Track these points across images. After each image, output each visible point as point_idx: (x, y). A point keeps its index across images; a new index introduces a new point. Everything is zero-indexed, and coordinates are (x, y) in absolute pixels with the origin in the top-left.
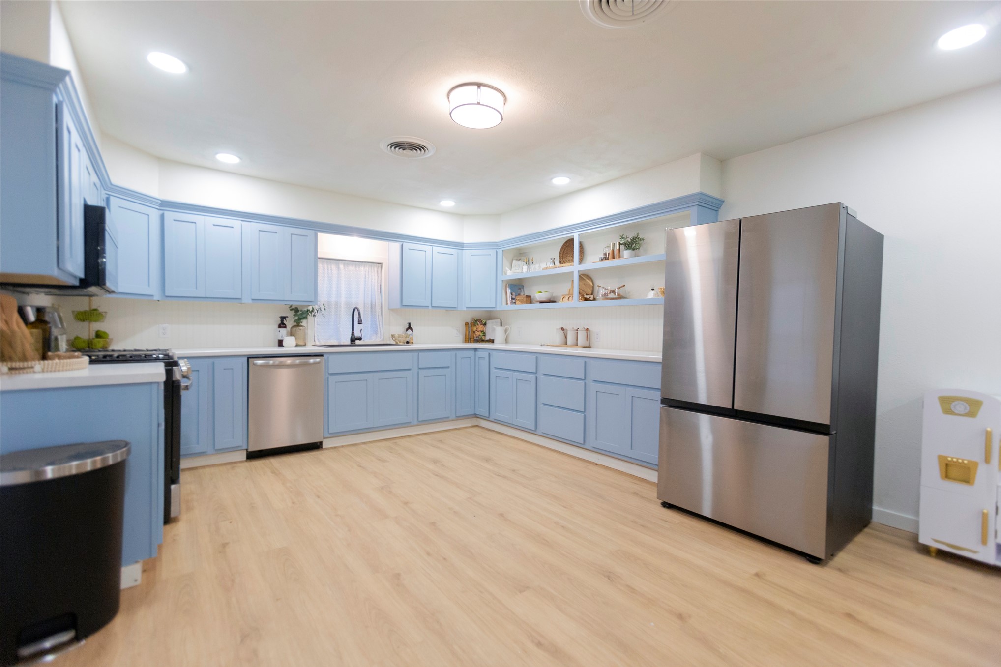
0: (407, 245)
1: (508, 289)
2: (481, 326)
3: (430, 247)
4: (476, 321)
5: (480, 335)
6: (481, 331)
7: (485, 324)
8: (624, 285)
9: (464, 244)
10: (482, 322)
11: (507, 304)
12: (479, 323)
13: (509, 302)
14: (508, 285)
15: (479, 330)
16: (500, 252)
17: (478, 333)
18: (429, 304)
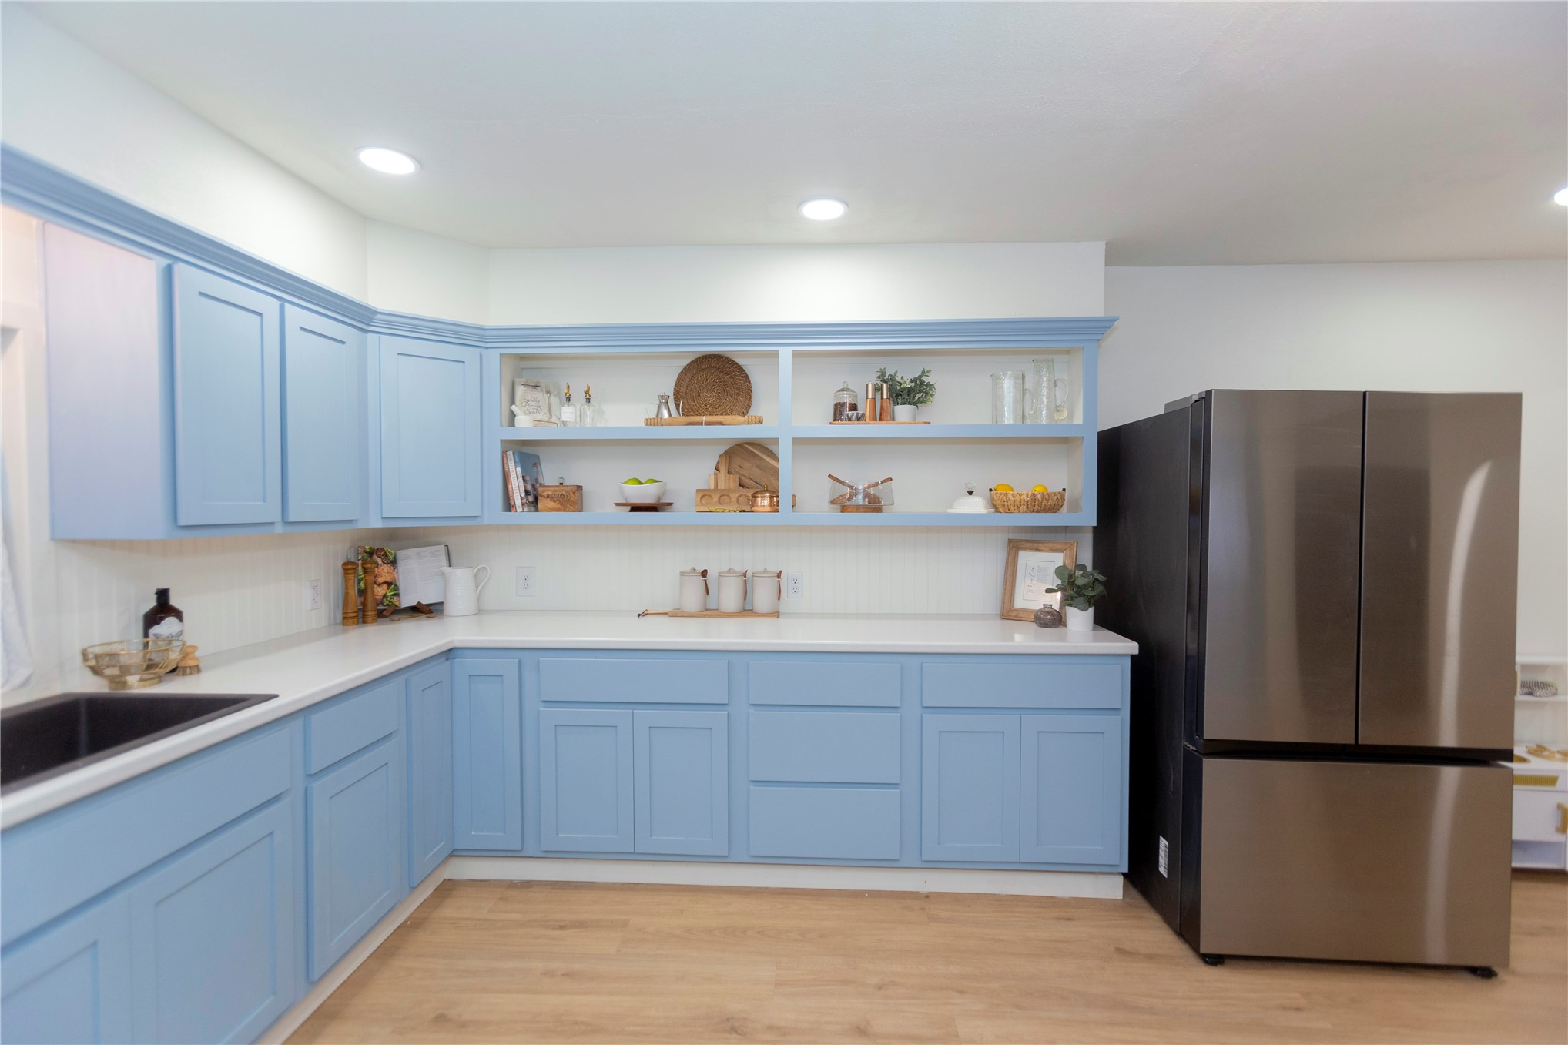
0: (191, 277)
1: (512, 464)
2: (386, 568)
3: (275, 300)
4: (371, 553)
5: (385, 596)
6: (389, 584)
7: (393, 563)
8: (890, 479)
9: (375, 312)
10: (387, 556)
11: (509, 506)
12: (379, 561)
13: (518, 502)
14: (510, 453)
15: (380, 580)
16: (493, 357)
17: (380, 591)
18: (276, 516)
